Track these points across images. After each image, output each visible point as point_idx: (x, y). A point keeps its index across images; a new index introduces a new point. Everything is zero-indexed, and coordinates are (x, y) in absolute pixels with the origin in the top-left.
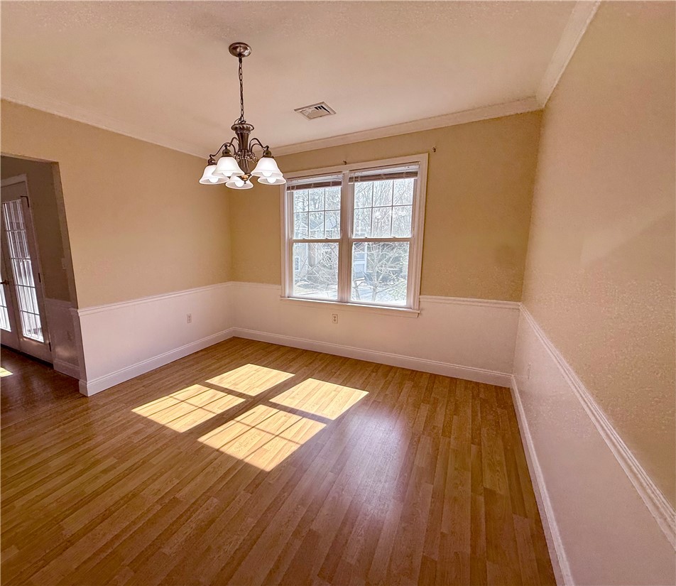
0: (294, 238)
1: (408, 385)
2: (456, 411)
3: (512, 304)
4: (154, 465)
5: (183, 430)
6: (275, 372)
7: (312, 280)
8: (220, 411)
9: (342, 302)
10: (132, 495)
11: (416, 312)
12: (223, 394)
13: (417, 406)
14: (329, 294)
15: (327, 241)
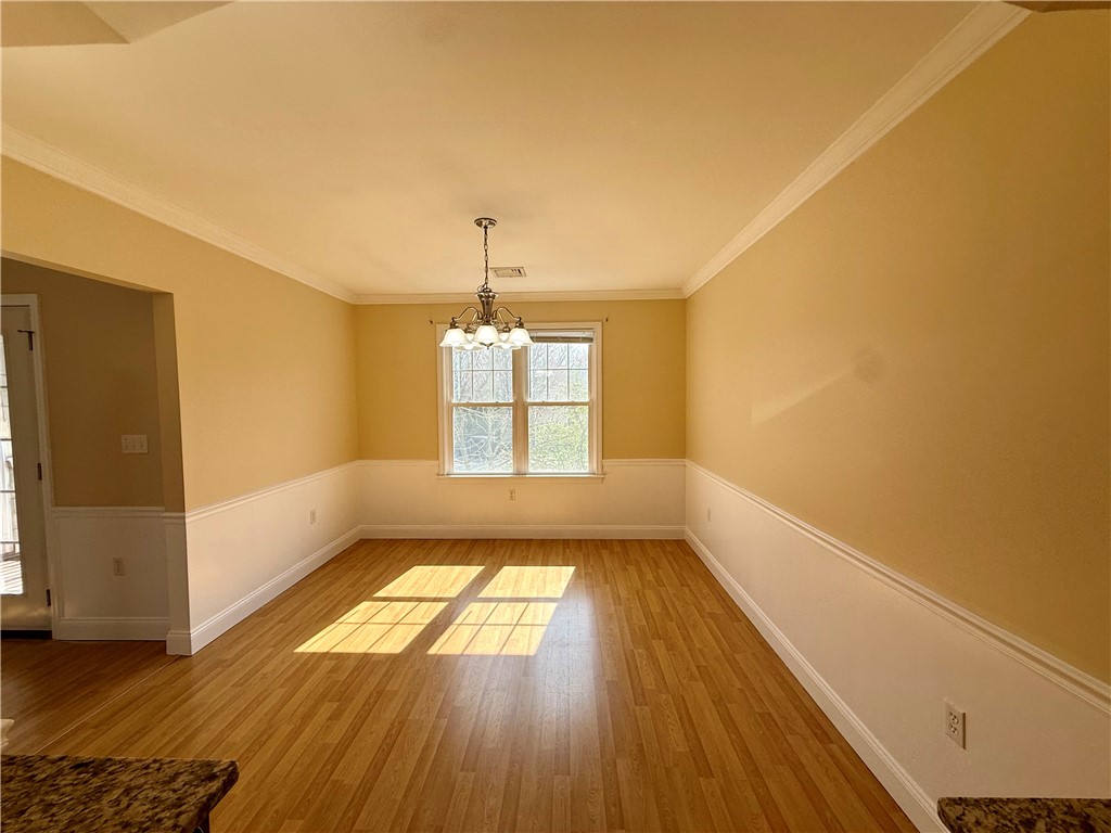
0: (454, 401)
1: (605, 553)
2: (657, 566)
3: (677, 461)
4: (397, 692)
5: (398, 650)
6: (458, 569)
7: (477, 452)
8: (428, 621)
9: (519, 474)
10: (399, 723)
11: (600, 477)
12: (412, 604)
13: (625, 569)
14: (503, 466)
15: (497, 405)
